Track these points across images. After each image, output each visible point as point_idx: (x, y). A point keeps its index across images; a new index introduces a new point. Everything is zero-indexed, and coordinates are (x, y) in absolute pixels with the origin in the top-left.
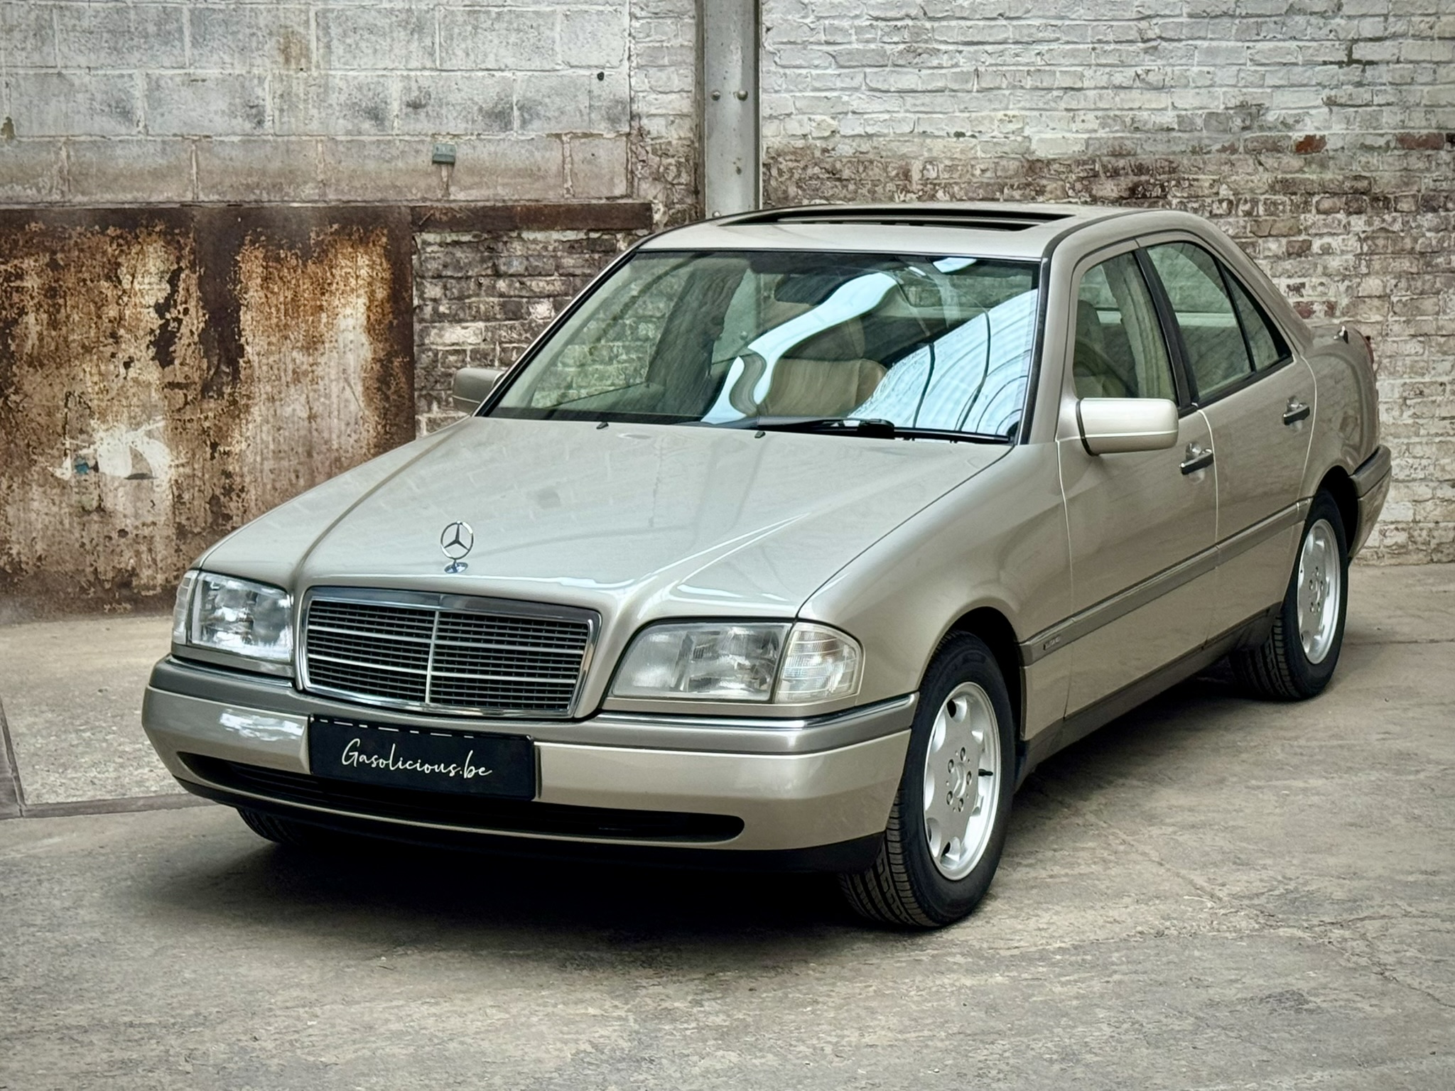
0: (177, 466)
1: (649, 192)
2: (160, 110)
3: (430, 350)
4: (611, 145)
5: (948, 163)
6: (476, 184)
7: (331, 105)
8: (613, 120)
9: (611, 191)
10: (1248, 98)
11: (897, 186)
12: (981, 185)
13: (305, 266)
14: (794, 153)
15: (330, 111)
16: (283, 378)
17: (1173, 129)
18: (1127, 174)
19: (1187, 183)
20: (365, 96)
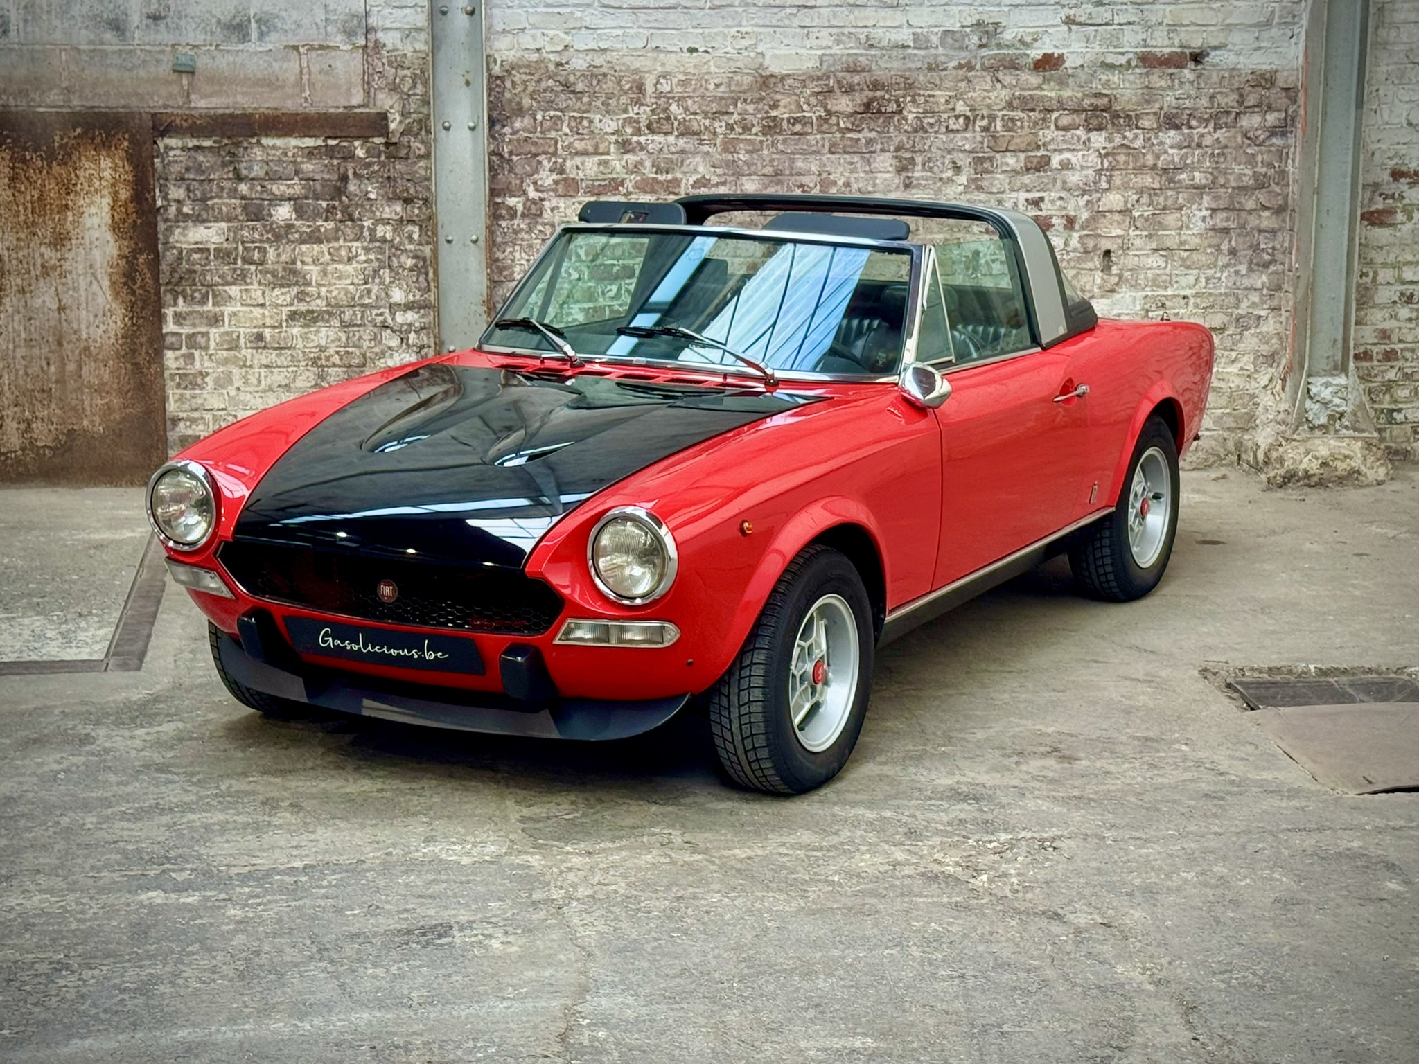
1: (385, 101)
3: (175, 247)
4: (347, 56)
5: (682, 77)
6: (215, 92)
7: (73, 17)
8: (349, 33)
9: (349, 101)
10: (985, 17)
11: (632, 99)
12: (715, 99)
13: (50, 168)
14: (528, 66)
15: (72, 22)
16: (33, 273)
17: (909, 47)
18: (862, 90)
19: (922, 99)
20: (106, 8)
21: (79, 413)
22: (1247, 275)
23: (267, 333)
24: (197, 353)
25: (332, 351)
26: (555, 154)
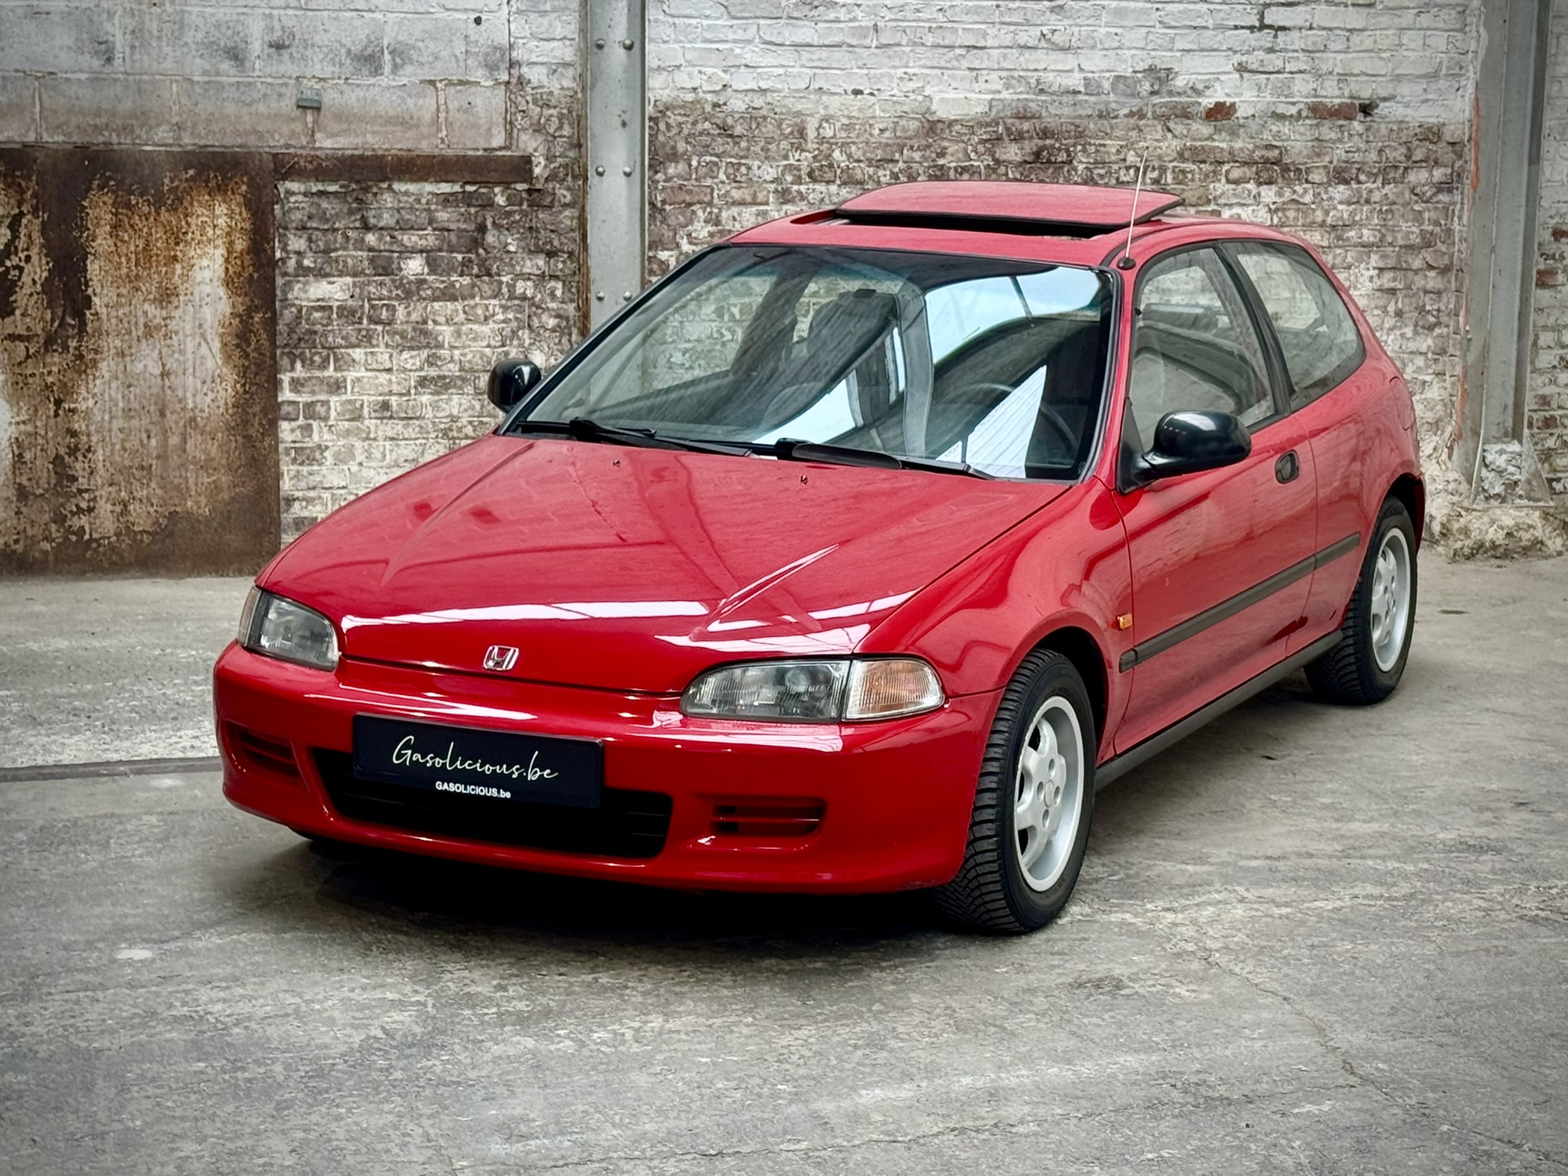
0: (18, 423)
1: (529, 143)
2: (1, 45)
3: (293, 305)
4: (488, 94)
5: (846, 121)
6: (343, 131)
7: (187, 44)
8: (492, 68)
9: (489, 142)
10: (1157, 62)
11: (792, 144)
12: (880, 145)
13: (158, 214)
14: (683, 107)
15: (186, 50)
16: (134, 333)
17: (1079, 92)
18: (1031, 137)
19: (1093, 148)
20: (224, 35)
21: (182, 492)
22: (1413, 339)
23: (394, 401)
24: (315, 424)
25: (464, 421)
26: (710, 204)
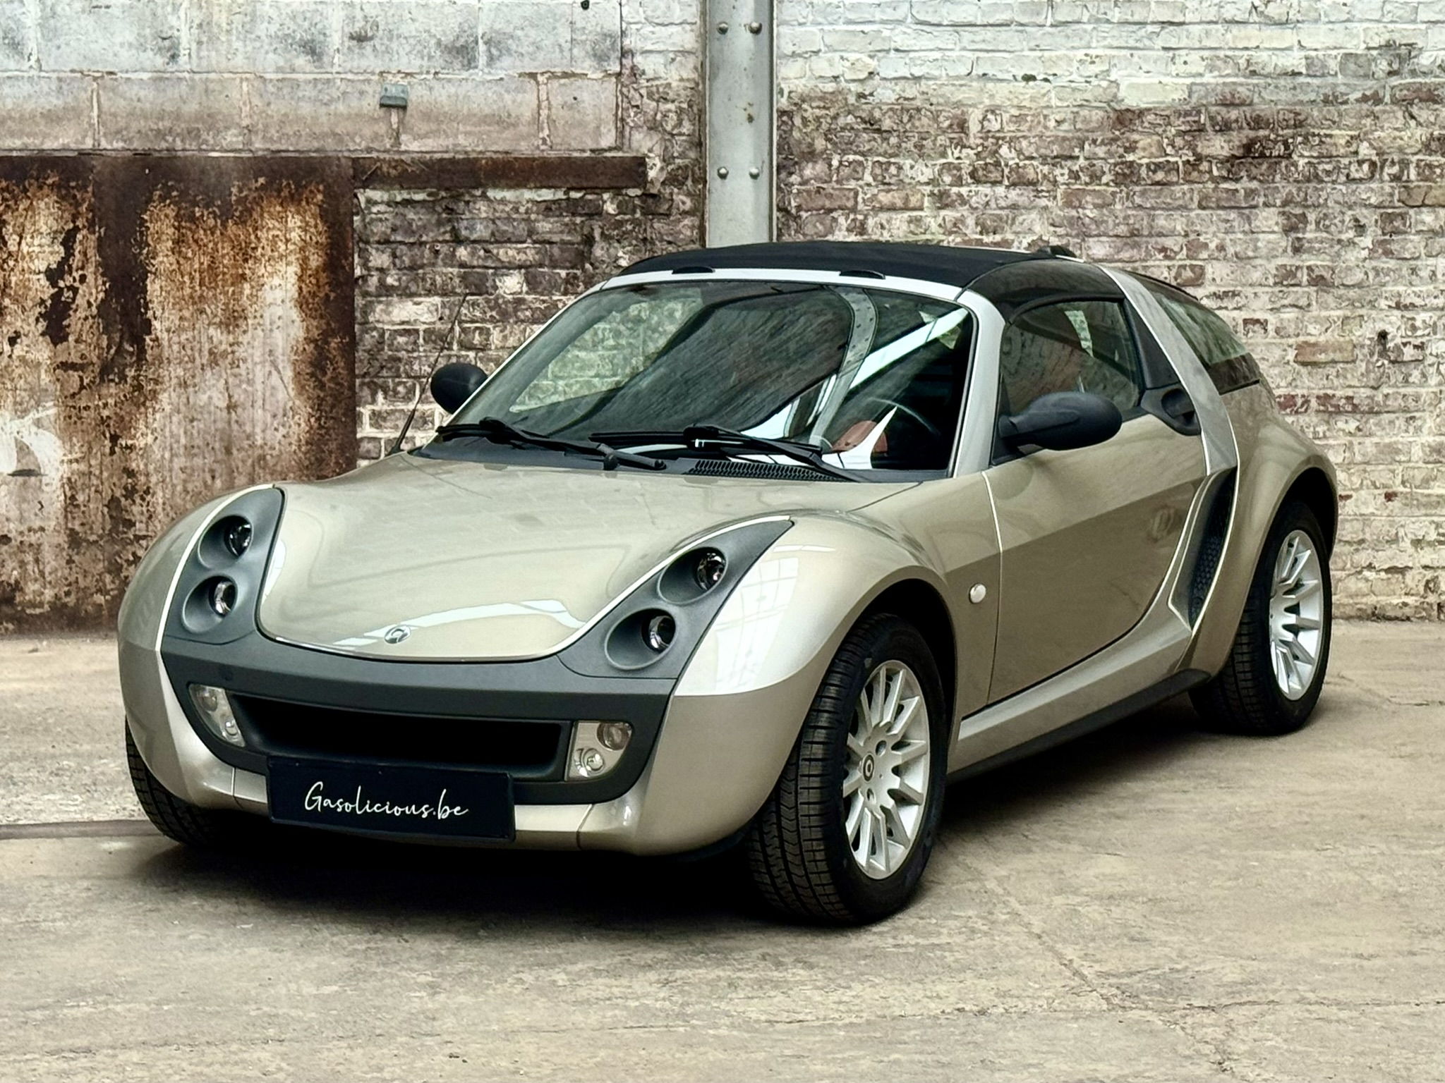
0: (71, 462)
1: (643, 143)
2: (57, 42)
3: (375, 328)
4: (597, 86)
5: (1015, 112)
6: (432, 132)
7: (259, 37)
8: (600, 58)
9: (598, 143)
10: (1396, 37)
11: (951, 139)
12: (1056, 139)
13: (224, 225)
14: (822, 99)
15: (258, 44)
16: (198, 362)
17: (1300, 74)
18: (1241, 128)
19: (1317, 139)
20: (299, 26)
26: (854, 210)
